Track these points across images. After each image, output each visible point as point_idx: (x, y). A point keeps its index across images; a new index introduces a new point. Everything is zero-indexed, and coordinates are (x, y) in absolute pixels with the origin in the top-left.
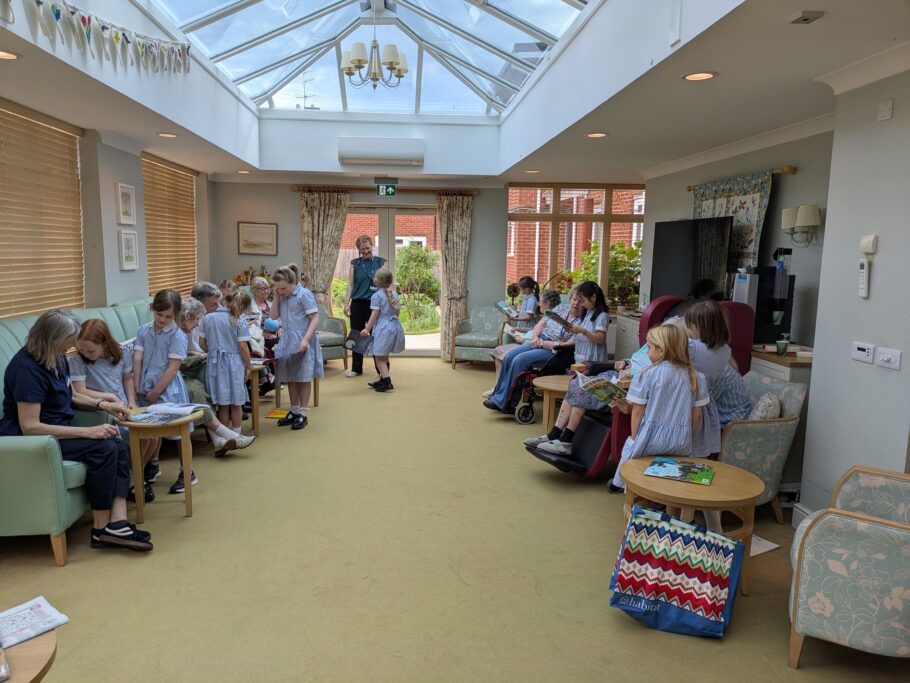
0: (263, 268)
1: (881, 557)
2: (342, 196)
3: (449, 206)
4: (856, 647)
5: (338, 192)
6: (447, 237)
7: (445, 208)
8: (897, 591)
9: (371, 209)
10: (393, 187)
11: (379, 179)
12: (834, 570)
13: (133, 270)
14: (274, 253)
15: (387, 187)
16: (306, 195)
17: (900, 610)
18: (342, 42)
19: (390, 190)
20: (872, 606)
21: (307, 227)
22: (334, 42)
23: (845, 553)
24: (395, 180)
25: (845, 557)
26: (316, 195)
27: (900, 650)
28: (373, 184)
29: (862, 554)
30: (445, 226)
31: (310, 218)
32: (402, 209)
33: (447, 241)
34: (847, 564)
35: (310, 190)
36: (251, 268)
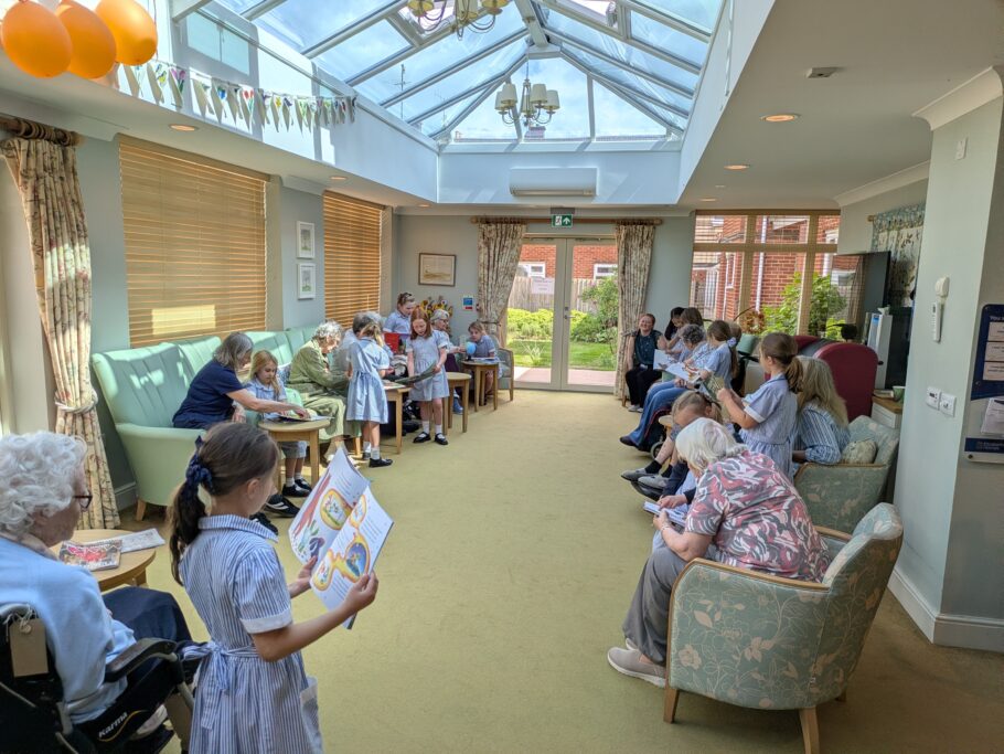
0: (441, 298)
1: (740, 607)
2: (518, 227)
3: (627, 235)
4: (721, 700)
5: (515, 223)
6: (624, 268)
7: (623, 238)
8: (756, 641)
9: (549, 239)
10: (569, 217)
11: (554, 209)
12: (701, 622)
13: (311, 299)
14: (452, 283)
15: (564, 217)
16: (483, 226)
17: (760, 660)
18: (512, 77)
19: (567, 220)
20: (735, 657)
21: (483, 258)
22: (504, 77)
23: (710, 604)
24: (572, 210)
25: (709, 608)
26: (493, 227)
27: (763, 701)
28: (548, 214)
29: (724, 605)
30: (622, 256)
31: (486, 250)
32: (581, 239)
33: (624, 272)
34: (711, 614)
35: (487, 221)
36: (430, 298)
